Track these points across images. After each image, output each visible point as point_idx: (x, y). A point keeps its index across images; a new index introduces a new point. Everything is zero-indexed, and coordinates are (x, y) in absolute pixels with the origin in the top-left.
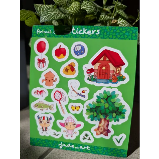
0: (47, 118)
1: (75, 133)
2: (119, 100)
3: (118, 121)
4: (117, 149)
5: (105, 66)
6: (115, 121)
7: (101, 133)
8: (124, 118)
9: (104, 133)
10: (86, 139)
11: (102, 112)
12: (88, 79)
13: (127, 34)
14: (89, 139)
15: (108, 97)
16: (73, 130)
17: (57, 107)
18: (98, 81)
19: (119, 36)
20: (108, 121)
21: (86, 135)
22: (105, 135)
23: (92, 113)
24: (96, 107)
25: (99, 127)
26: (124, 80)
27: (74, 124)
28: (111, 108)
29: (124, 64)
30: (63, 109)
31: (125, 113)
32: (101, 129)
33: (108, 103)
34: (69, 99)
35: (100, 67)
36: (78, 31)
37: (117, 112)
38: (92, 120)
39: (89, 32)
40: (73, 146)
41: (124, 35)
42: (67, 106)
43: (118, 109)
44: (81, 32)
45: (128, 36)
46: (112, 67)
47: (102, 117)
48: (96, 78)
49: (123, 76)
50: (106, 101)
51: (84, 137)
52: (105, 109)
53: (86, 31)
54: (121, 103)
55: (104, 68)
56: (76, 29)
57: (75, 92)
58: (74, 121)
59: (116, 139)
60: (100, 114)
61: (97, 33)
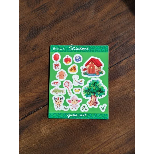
0: (60, 98)
1: (77, 106)
2: (101, 84)
3: (101, 96)
4: (102, 114)
5: (92, 67)
6: (100, 97)
7: (93, 104)
8: (104, 94)
9: (94, 104)
10: (84, 109)
11: (92, 92)
12: (84, 74)
13: (103, 49)
14: (86, 109)
15: (95, 83)
16: (76, 104)
17: (66, 91)
18: (89, 75)
19: (99, 51)
20: (96, 97)
21: (84, 107)
22: (95, 105)
23: (87, 93)
24: (89, 89)
25: (91, 101)
26: (102, 73)
27: (77, 101)
28: (97, 89)
29: (102, 65)
30: (70, 92)
31: (105, 92)
32: (92, 102)
33: (95, 86)
34: (73, 86)
35: (90, 67)
36: (77, 49)
37: (100, 91)
38: (87, 97)
39: (83, 49)
40: (76, 115)
41: (101, 50)
42: (72, 90)
43: (100, 89)
44: (79, 49)
45: (104, 50)
46: (96, 67)
47: (92, 94)
48: (88, 73)
49: (102, 71)
50: (94, 86)
51: (83, 108)
52: (94, 90)
53: (81, 49)
54: (102, 86)
55: (92, 68)
56: (76, 47)
57: (77, 82)
58: (76, 98)
59: (101, 107)
60: (91, 93)
61: (87, 49)
